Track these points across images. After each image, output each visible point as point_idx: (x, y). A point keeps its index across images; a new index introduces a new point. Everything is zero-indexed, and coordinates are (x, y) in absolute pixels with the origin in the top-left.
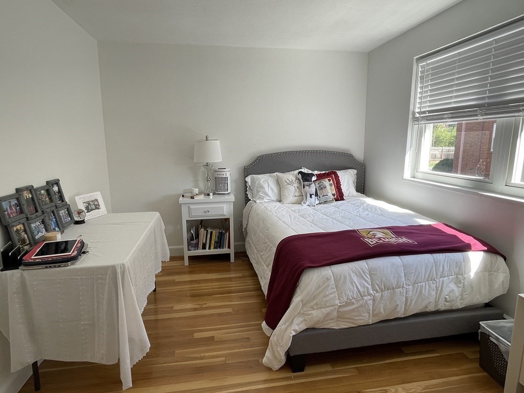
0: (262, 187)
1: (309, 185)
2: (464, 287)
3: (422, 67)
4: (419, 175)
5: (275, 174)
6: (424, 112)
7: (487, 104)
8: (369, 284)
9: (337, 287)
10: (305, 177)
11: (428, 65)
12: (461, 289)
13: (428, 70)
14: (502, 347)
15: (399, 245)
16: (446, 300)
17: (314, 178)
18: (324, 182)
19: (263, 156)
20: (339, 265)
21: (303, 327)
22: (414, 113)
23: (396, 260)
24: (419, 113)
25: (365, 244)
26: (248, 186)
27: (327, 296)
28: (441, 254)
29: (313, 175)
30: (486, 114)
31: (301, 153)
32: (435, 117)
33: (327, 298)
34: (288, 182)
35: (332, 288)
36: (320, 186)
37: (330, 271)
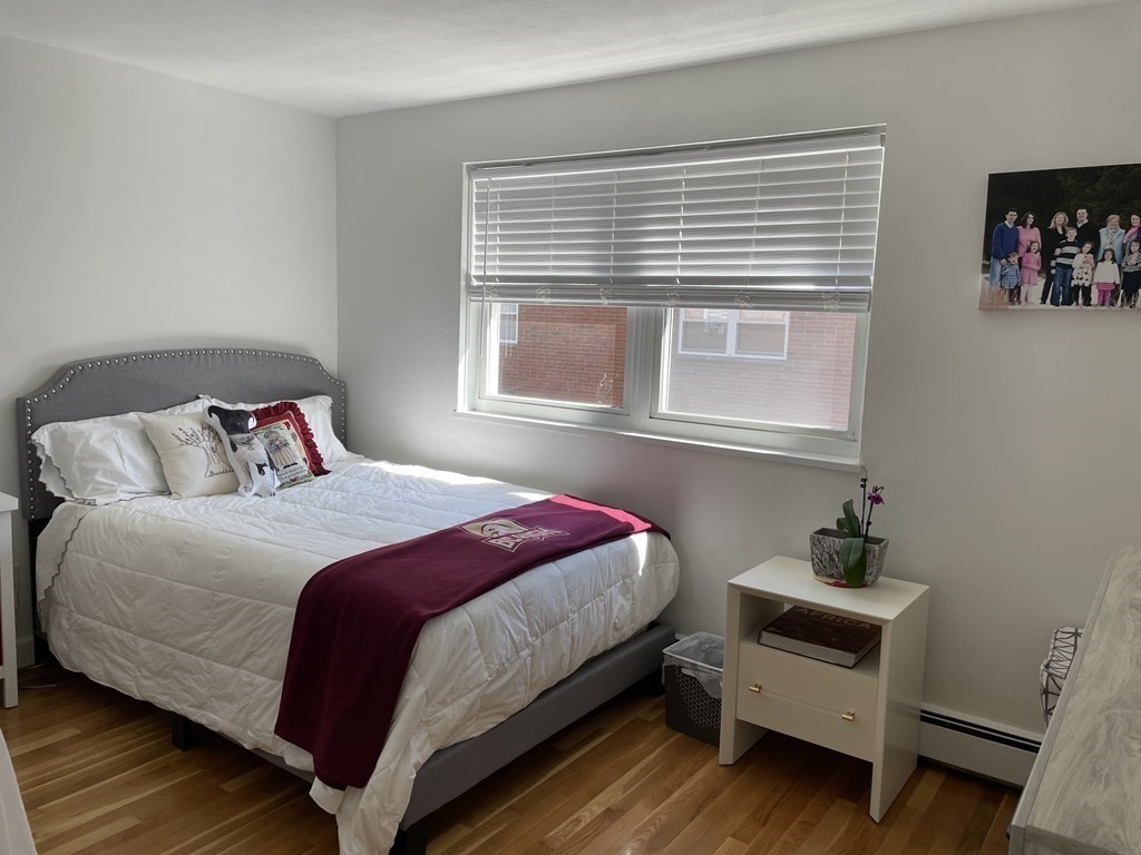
0: (98, 457)
1: (248, 442)
2: (634, 599)
3: (479, 185)
4: (483, 404)
5: (132, 416)
6: (492, 278)
7: (613, 278)
8: (524, 624)
9: (481, 644)
10: (230, 421)
11: (495, 184)
12: (630, 602)
13: (494, 195)
14: (702, 678)
15: (549, 541)
16: (616, 629)
17: (252, 423)
18: (278, 430)
19: (83, 363)
20: (476, 599)
21: (428, 752)
22: (468, 277)
23: (551, 569)
24: (478, 278)
25: (497, 550)
26: (43, 458)
27: (468, 667)
28: (603, 547)
29: (246, 415)
30: (614, 297)
31: (195, 357)
32: (516, 291)
33: (469, 673)
34: (183, 437)
35: (475, 649)
36: (271, 443)
37: (466, 615)
